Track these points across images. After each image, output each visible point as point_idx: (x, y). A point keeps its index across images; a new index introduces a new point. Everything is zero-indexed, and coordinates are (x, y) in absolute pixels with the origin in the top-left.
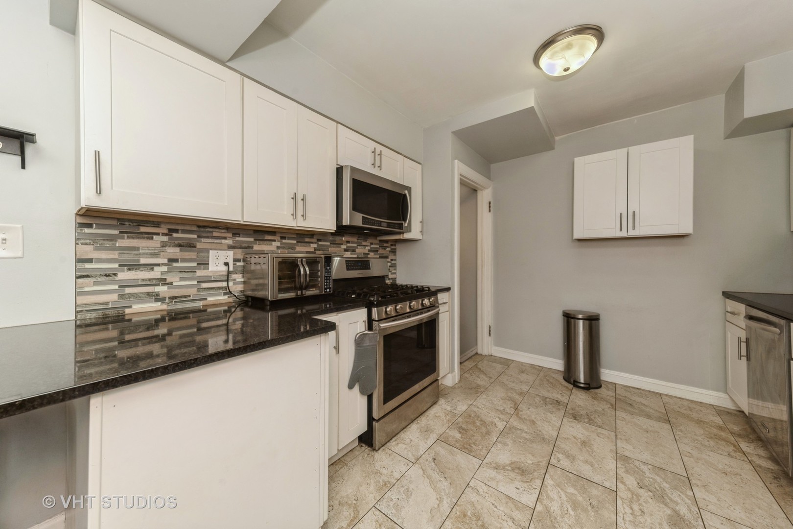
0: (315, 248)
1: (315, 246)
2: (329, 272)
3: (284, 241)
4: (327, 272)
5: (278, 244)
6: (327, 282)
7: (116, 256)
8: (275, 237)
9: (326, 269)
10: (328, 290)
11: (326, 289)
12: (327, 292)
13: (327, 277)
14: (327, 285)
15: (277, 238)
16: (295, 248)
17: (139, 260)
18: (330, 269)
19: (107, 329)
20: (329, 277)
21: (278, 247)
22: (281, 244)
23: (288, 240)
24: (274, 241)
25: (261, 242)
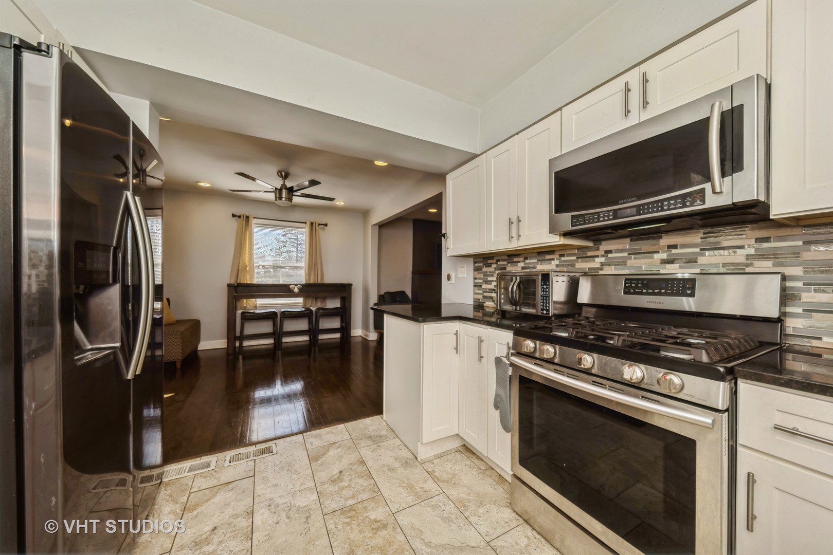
0: (601, 263)
1: (603, 260)
2: (546, 292)
3: (563, 259)
4: (544, 291)
5: (557, 262)
6: (543, 303)
7: (482, 277)
8: (553, 255)
9: (542, 288)
10: (545, 312)
11: (542, 310)
12: (543, 313)
13: (543, 297)
14: (543, 306)
15: (556, 256)
16: (575, 265)
17: (487, 279)
18: (548, 288)
19: (479, 312)
20: (546, 297)
21: (557, 266)
22: (560, 262)
23: (567, 256)
24: (553, 259)
25: (543, 262)
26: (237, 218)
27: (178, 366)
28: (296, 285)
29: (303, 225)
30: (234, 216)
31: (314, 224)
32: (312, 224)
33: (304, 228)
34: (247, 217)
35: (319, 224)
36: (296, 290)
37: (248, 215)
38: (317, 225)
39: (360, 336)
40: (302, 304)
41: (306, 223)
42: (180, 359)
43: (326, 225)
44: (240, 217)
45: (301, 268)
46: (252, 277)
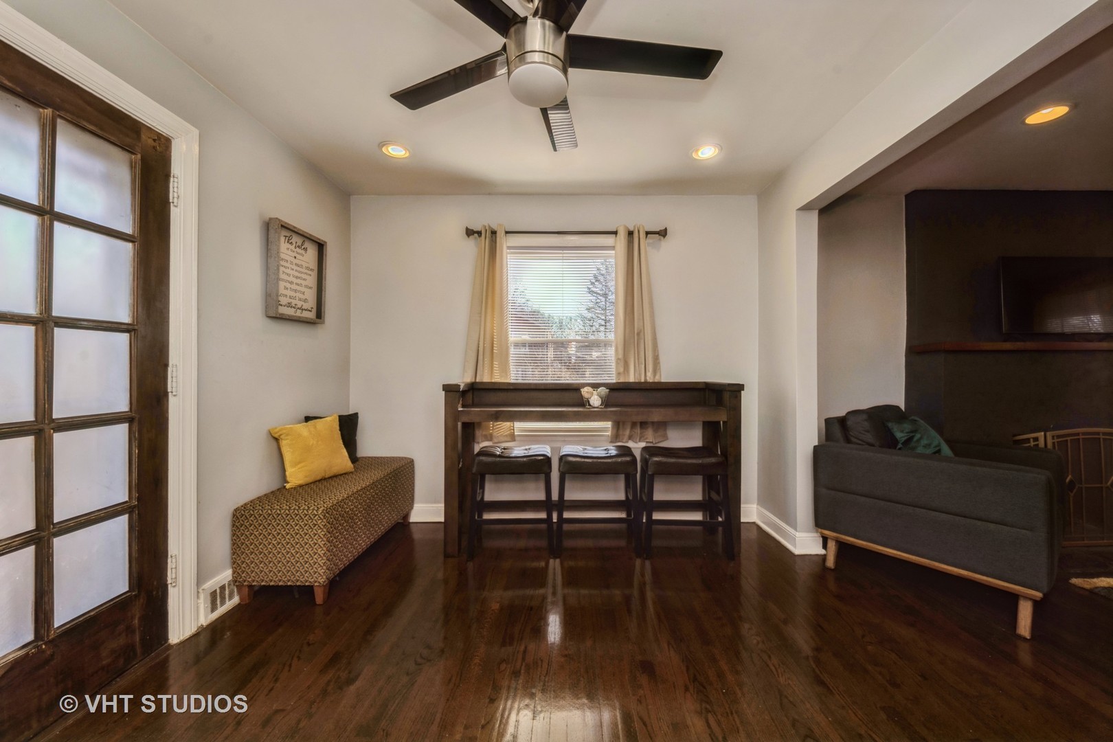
26: (476, 235)
27: (319, 597)
28: (595, 386)
29: (608, 240)
30: (469, 232)
31: (636, 235)
32: (631, 233)
33: (613, 248)
34: (494, 233)
35: (647, 233)
36: (595, 401)
37: (495, 227)
38: (642, 235)
39: (754, 523)
40: (609, 433)
41: (615, 233)
42: (322, 580)
43: (663, 233)
44: (479, 233)
45: (606, 344)
46: (505, 369)
